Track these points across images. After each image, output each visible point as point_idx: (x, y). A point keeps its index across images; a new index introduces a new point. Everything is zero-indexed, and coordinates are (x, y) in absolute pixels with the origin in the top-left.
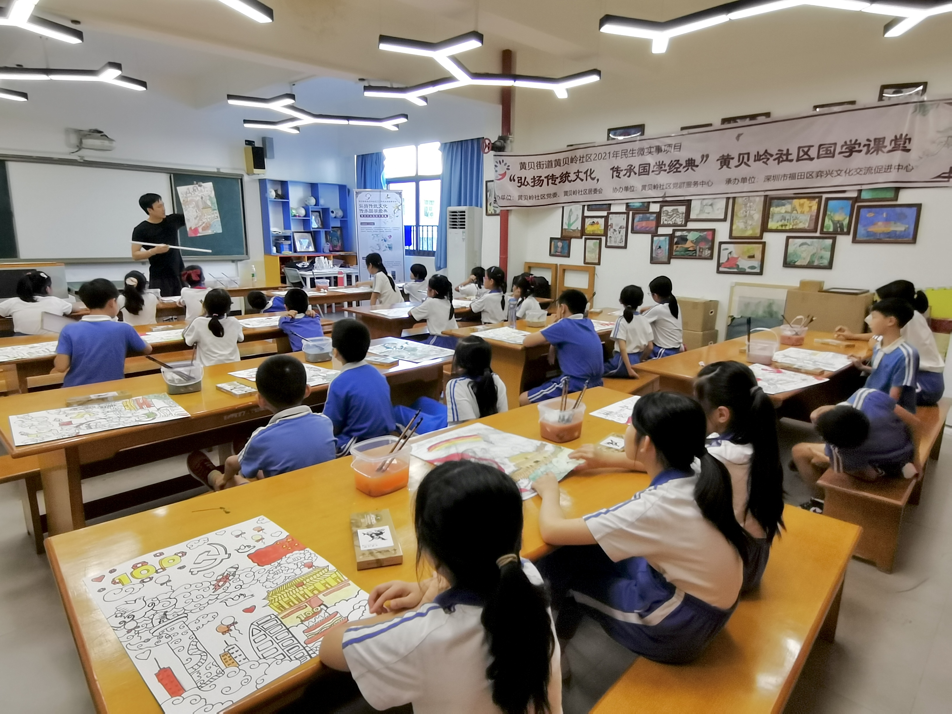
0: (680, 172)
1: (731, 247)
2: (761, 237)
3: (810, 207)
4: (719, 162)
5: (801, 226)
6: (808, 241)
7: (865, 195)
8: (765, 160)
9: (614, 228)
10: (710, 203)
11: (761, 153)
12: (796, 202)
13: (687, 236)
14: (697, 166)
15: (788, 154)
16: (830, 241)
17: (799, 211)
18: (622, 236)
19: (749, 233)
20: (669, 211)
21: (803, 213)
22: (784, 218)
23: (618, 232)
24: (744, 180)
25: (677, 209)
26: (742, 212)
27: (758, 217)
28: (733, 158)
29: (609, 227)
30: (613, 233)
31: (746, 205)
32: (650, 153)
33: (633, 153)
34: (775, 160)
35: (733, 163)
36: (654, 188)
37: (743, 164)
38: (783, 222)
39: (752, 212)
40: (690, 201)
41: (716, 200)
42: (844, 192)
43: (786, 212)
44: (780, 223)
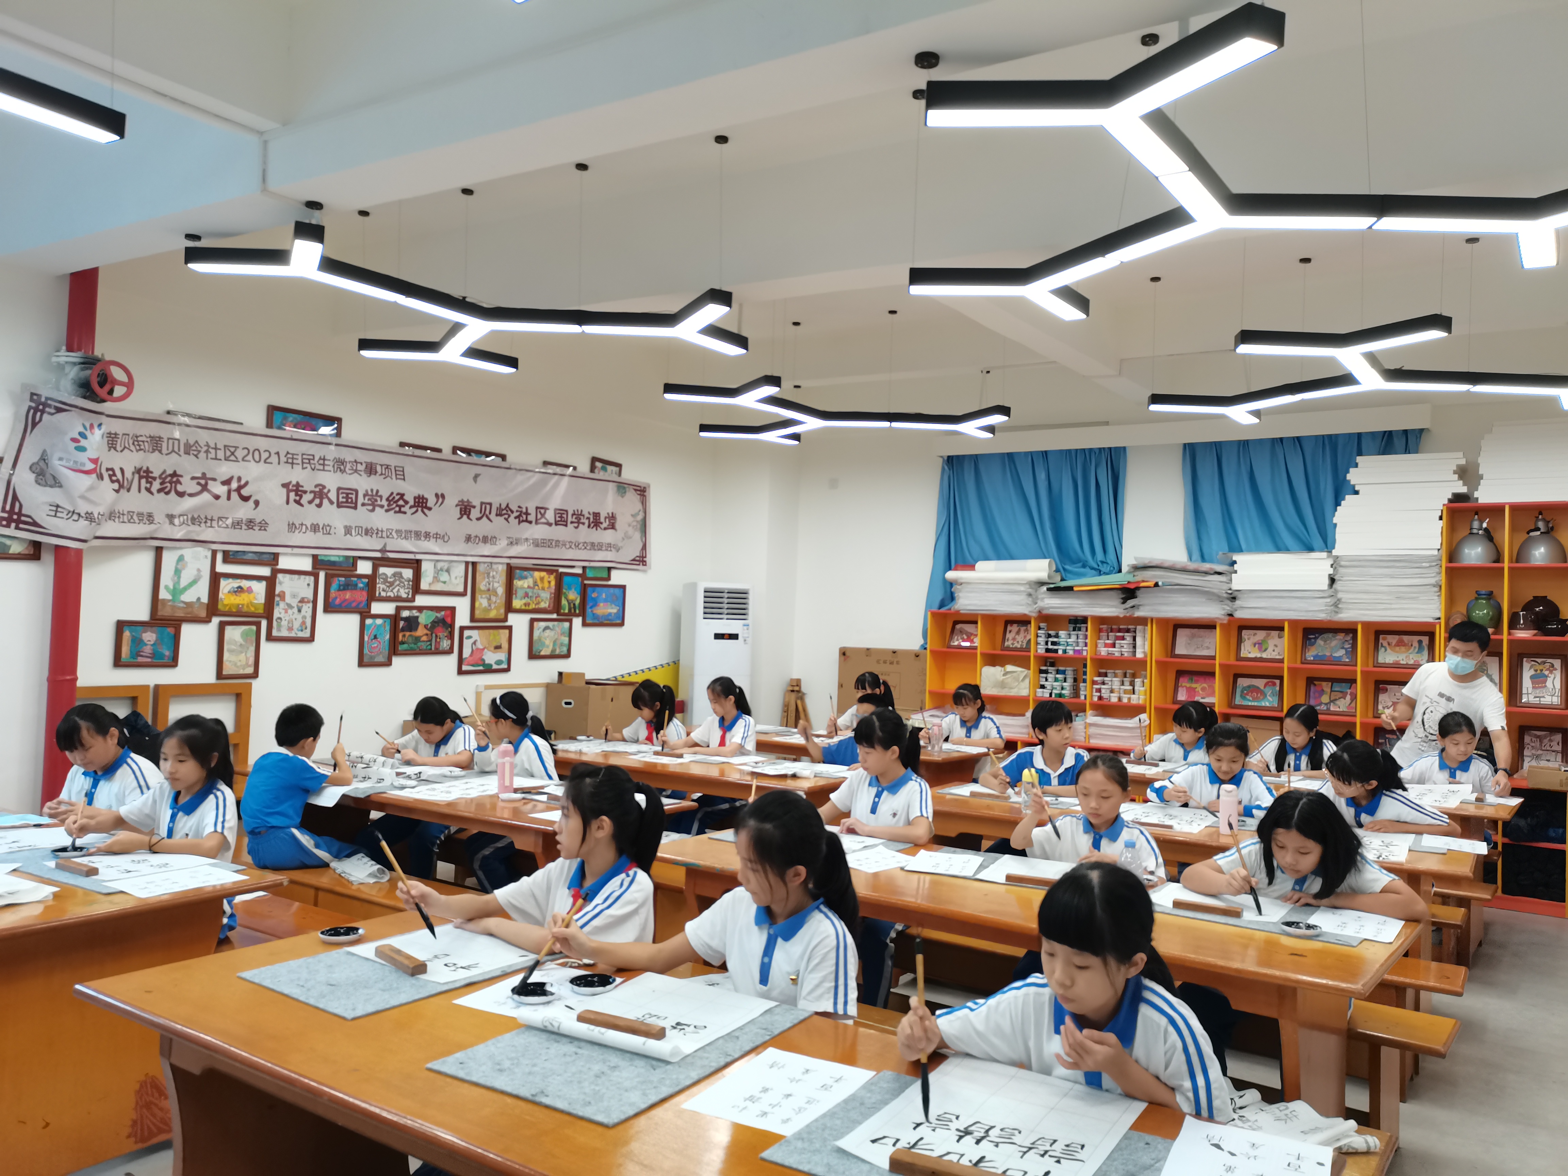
0: (405, 513)
1: (475, 634)
2: (506, 620)
3: (549, 582)
4: (458, 508)
5: (543, 605)
6: (550, 624)
7: (590, 574)
8: (506, 516)
9: (288, 599)
10: (446, 568)
11: (503, 506)
12: (537, 574)
13: (417, 617)
14: (430, 509)
15: (527, 514)
16: (567, 624)
17: (540, 586)
18: (304, 617)
19: (493, 614)
20: (389, 575)
21: (543, 589)
22: (526, 595)
23: (295, 610)
24: (485, 540)
25: (401, 574)
26: (484, 583)
27: (501, 591)
28: (474, 507)
29: (277, 599)
30: (286, 612)
31: (488, 574)
32: (356, 471)
33: (324, 465)
34: (516, 518)
35: (475, 513)
36: (366, 534)
37: (485, 518)
38: (527, 600)
39: (496, 585)
40: (418, 562)
41: (454, 564)
42: (573, 567)
43: (529, 587)
44: (524, 601)
